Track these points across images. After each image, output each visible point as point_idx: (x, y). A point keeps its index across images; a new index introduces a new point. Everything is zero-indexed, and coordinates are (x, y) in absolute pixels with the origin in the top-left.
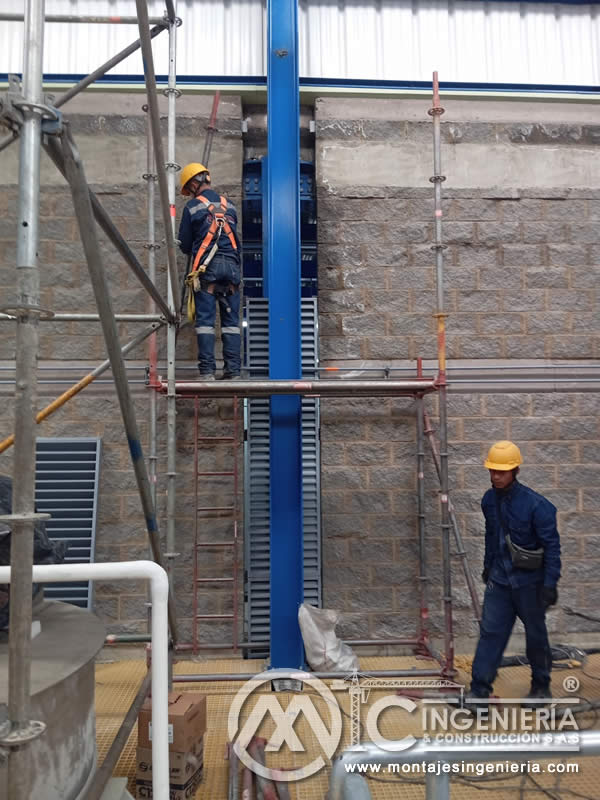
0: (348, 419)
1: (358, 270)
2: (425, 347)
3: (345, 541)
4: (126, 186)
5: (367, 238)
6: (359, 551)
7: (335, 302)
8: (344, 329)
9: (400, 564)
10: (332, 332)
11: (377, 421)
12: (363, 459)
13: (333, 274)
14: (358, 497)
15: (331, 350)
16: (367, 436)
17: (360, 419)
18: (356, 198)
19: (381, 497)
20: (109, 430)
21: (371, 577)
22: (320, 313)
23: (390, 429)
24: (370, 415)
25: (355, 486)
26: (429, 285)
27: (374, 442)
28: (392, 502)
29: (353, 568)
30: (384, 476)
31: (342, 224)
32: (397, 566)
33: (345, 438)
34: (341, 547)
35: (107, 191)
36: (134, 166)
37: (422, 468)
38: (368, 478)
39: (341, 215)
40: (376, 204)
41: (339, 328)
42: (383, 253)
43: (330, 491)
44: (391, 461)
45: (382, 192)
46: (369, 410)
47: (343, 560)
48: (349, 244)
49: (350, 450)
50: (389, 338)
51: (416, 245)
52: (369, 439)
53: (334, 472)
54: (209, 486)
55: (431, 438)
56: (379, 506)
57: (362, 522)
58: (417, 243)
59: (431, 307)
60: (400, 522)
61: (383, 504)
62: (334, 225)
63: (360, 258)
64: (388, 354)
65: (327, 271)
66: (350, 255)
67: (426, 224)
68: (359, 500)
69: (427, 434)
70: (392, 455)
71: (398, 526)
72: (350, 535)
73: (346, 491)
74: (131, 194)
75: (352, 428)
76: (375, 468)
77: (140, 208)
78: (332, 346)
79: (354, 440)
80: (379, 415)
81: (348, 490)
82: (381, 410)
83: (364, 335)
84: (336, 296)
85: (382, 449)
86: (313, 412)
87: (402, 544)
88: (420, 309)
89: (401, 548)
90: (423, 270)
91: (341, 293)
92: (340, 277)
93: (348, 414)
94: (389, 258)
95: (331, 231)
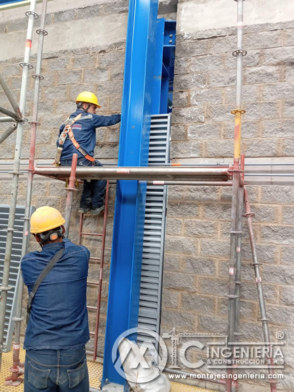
0: (187, 202)
1: (202, 91)
2: (251, 147)
3: (179, 293)
4: (60, 52)
5: (211, 67)
6: (189, 302)
7: (183, 116)
8: (189, 135)
9: (220, 318)
10: (180, 137)
11: (209, 204)
12: (196, 232)
13: (183, 96)
14: (191, 261)
15: (178, 151)
16: (200, 216)
17: (196, 202)
18: (204, 39)
19: (209, 263)
20: (39, 202)
21: (196, 324)
22: (171, 125)
23: (219, 210)
24: (204, 200)
25: (189, 253)
26: (258, 99)
27: (206, 221)
28: (217, 269)
29: (183, 315)
30: (211, 246)
31: (192, 58)
32: (218, 319)
33: (184, 216)
34: (175, 298)
35: (50, 56)
36: (67, 40)
37: (239, 244)
38: (199, 248)
39: (192, 53)
40: (219, 41)
41: (185, 135)
42: (222, 77)
43: (170, 254)
44: (219, 236)
45: (223, 32)
46: (204, 196)
47: (176, 308)
48: (197, 73)
49: (187, 225)
50: (222, 141)
51: (249, 69)
52: (202, 217)
53: (174, 240)
54: (92, 242)
55: (250, 219)
56: (207, 270)
57: (193, 280)
58: (249, 67)
59: (259, 115)
60: (223, 285)
61: (210, 269)
62: (186, 60)
63: (204, 82)
64: (220, 153)
65: (180, 94)
66: (198, 80)
67: (258, 51)
68: (192, 264)
69: (246, 216)
70: (219, 231)
71: (222, 287)
72: (183, 289)
73: (182, 256)
74: (63, 56)
75: (190, 209)
76: (205, 240)
77: (66, 64)
78: (179, 148)
79: (191, 218)
80: (211, 200)
81: (183, 255)
82: (213, 196)
83: (203, 140)
84: (185, 112)
85: (212, 226)
86: (162, 196)
87: (224, 303)
88: (249, 117)
89: (222, 305)
90: (254, 87)
91: (188, 109)
92: (188, 98)
93: (187, 198)
94: (227, 80)
95: (185, 65)
